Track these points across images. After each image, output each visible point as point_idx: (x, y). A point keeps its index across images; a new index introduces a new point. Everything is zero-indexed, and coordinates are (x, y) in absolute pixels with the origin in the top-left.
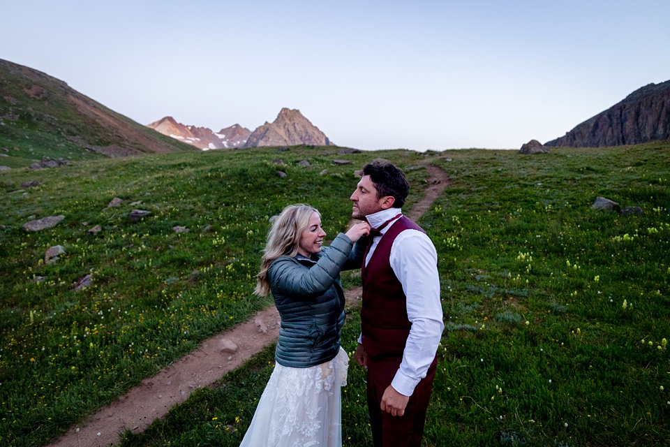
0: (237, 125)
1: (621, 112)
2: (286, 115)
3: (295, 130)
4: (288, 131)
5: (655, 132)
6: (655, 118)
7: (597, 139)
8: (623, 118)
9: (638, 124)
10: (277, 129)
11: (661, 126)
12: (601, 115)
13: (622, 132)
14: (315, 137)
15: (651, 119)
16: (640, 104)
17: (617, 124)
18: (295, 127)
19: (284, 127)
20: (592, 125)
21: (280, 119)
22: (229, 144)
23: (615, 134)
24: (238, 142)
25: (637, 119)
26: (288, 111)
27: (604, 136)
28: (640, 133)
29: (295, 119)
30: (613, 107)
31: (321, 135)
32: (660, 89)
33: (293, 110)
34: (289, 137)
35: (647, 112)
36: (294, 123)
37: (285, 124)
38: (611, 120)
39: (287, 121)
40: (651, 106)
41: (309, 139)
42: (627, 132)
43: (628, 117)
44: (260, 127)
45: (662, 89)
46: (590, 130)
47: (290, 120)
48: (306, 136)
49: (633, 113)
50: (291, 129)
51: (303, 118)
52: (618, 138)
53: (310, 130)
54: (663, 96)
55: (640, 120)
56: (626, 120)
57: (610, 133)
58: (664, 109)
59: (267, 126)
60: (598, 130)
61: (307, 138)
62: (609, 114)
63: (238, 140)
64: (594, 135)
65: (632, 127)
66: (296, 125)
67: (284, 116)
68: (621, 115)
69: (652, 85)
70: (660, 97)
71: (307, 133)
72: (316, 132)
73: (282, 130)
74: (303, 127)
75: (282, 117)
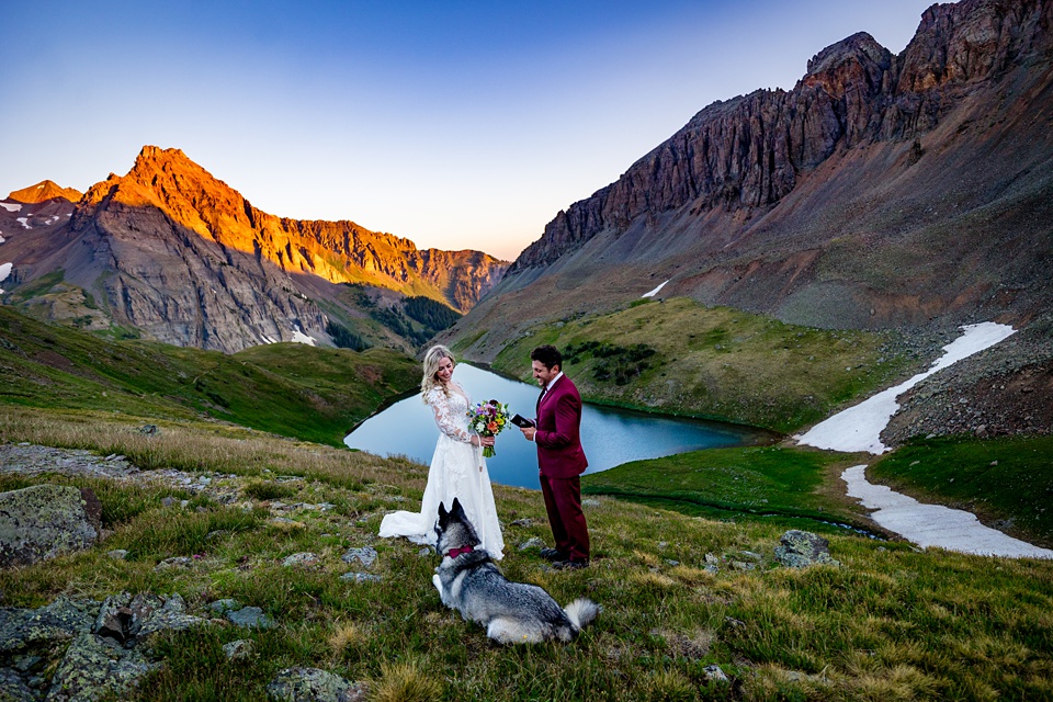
0: (47, 183)
1: (686, 143)
2: (154, 159)
3: (179, 190)
4: (163, 189)
5: (728, 170)
6: (727, 151)
7: (661, 185)
8: (689, 151)
9: (708, 161)
10: (138, 189)
11: (734, 162)
12: (661, 148)
13: (690, 172)
14: (222, 200)
15: (723, 152)
16: (708, 130)
17: (684, 160)
18: (177, 183)
19: (154, 183)
20: (653, 162)
21: (141, 168)
22: (32, 222)
23: (683, 175)
24: (57, 218)
25: (706, 153)
26: (158, 154)
27: (669, 178)
28: (711, 173)
29: (174, 166)
30: (676, 136)
31: (234, 196)
32: (729, 108)
33: (168, 151)
34: (167, 202)
35: (718, 143)
36: (174, 176)
37: (155, 179)
38: (675, 154)
39: (159, 172)
40: (721, 134)
41: (210, 204)
42: (696, 171)
43: (696, 150)
44: (100, 184)
45: (732, 109)
46: (651, 171)
47: (164, 169)
48: (202, 198)
49: (701, 143)
50: (170, 187)
51: (192, 164)
52: (686, 181)
53: (209, 189)
54: (733, 119)
55: (710, 155)
56: (693, 154)
57: (675, 174)
58: (737, 137)
59: (114, 182)
60: (661, 171)
61: (205, 202)
62: (671, 144)
63: (55, 214)
64: (656, 178)
65: (701, 164)
66: (179, 179)
67: (150, 162)
68: (686, 148)
69: (719, 102)
70: (730, 120)
71: (204, 192)
72: (223, 192)
73: (151, 190)
74: (193, 181)
75: (146, 164)
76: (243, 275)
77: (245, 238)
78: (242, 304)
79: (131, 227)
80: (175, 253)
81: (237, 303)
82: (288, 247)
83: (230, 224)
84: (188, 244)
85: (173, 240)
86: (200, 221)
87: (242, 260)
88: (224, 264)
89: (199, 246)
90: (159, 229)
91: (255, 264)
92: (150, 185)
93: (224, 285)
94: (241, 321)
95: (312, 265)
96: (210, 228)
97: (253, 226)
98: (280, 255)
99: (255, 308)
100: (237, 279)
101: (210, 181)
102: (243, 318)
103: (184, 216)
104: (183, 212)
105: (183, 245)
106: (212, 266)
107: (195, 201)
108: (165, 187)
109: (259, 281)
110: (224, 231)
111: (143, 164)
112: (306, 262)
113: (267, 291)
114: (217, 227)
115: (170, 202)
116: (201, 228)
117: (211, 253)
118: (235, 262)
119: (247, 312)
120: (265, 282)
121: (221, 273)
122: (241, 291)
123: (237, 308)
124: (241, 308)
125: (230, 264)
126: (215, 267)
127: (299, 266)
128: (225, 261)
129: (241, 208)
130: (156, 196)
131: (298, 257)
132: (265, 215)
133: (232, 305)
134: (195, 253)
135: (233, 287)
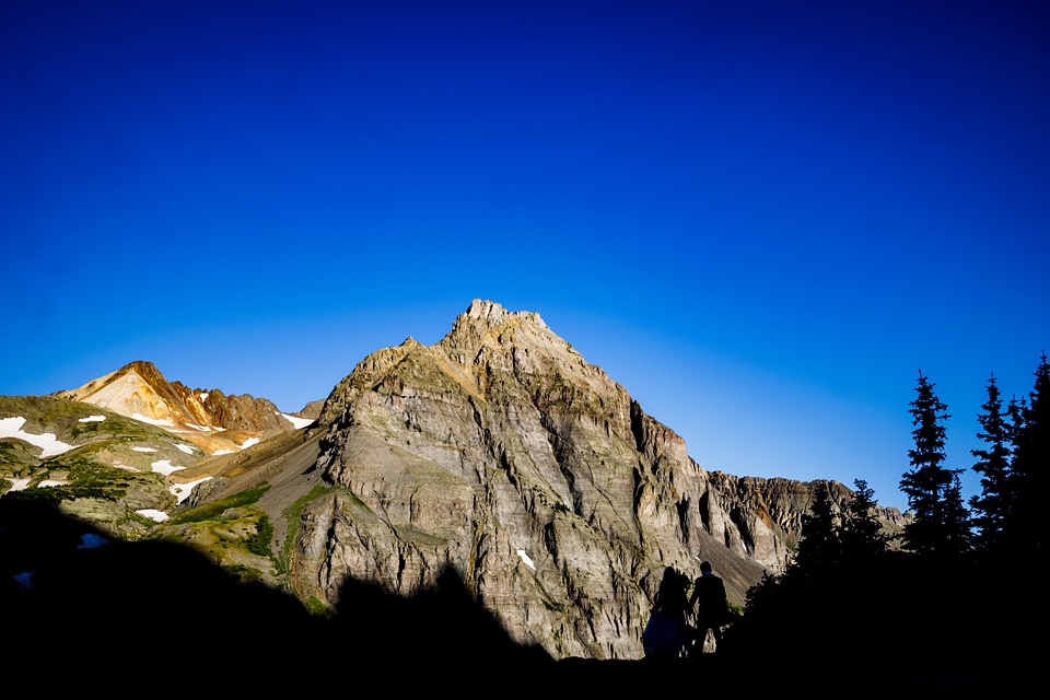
2: (487, 321)
3: (516, 373)
4: (488, 369)
10: (447, 365)
14: (589, 395)
18: (515, 361)
19: (476, 360)
21: (460, 334)
29: (518, 336)
31: (613, 394)
34: (488, 391)
36: (513, 349)
37: (478, 351)
39: (490, 341)
41: (564, 399)
47: (499, 340)
48: (553, 389)
50: (501, 366)
53: (571, 375)
61: (555, 395)
66: (519, 355)
67: (479, 325)
71: (558, 377)
73: (467, 371)
74: (544, 360)
75: (472, 328)
76: (595, 536)
77: (617, 464)
78: (582, 595)
79: (408, 423)
80: (474, 477)
81: (571, 590)
82: (704, 501)
83: (593, 437)
84: (505, 464)
85: (478, 453)
86: (537, 427)
87: (603, 506)
88: (564, 509)
89: (523, 469)
90: (457, 430)
91: (627, 515)
92: (470, 361)
93: (554, 552)
94: (569, 630)
95: (748, 538)
96: (552, 441)
97: (641, 448)
98: (683, 507)
99: (607, 607)
100: (583, 539)
101: (577, 367)
102: (576, 625)
103: (512, 416)
104: (512, 408)
105: (494, 465)
106: (538, 509)
107: (538, 392)
108: (493, 366)
109: (627, 553)
110: (579, 448)
111: (465, 327)
112: (737, 534)
113: (641, 574)
114: (568, 439)
115: (494, 390)
116: (538, 439)
117: (545, 487)
118: (587, 511)
119: (589, 613)
120: (639, 555)
121: (550, 527)
122: (584, 568)
123: (567, 602)
124: (578, 603)
125: (578, 511)
126: (543, 512)
127: (722, 540)
128: (568, 502)
129: (623, 416)
130: (472, 379)
131: (721, 520)
132: (667, 433)
133: (558, 592)
134: (512, 480)
135: (570, 557)
